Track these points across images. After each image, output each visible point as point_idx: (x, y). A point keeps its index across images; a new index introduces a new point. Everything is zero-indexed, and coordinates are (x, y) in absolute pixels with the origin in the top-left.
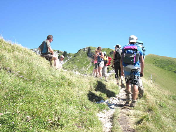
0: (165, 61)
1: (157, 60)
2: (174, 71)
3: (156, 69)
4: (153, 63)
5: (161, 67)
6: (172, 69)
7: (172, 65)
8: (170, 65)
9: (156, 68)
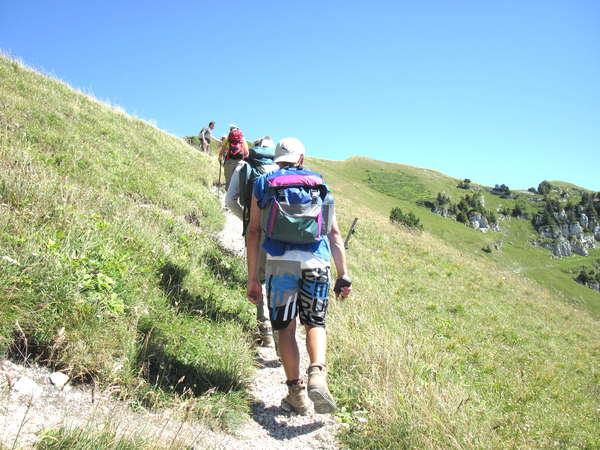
0: (395, 175)
1: (374, 171)
2: (416, 199)
3: (371, 197)
4: (364, 181)
5: (382, 191)
6: (410, 196)
7: (412, 186)
8: (406, 185)
9: (371, 194)
